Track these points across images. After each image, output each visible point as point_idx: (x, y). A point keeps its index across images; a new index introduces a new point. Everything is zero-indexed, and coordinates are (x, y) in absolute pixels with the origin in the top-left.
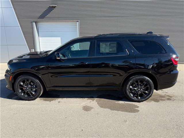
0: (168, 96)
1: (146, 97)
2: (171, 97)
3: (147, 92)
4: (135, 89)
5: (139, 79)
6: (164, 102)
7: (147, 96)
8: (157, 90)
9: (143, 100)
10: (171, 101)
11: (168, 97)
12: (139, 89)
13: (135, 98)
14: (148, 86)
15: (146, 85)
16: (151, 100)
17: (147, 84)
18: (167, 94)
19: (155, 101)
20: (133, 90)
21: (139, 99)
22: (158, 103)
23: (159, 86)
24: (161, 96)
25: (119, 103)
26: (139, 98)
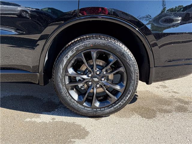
0: (179, 100)
1: (115, 103)
2: (187, 103)
3: (118, 87)
4: (84, 79)
5: (95, 47)
6: (167, 116)
7: (118, 100)
8: (148, 83)
9: (108, 110)
10: (187, 114)
11: (178, 104)
12: (96, 79)
13: (85, 104)
14: (122, 69)
15: (116, 65)
16: (134, 110)
17: (117, 62)
18: (177, 96)
19: (142, 115)
20: (80, 80)
21: (97, 108)
22: (150, 121)
23: (153, 71)
24: (162, 101)
25: (35, 122)
26: (97, 104)
